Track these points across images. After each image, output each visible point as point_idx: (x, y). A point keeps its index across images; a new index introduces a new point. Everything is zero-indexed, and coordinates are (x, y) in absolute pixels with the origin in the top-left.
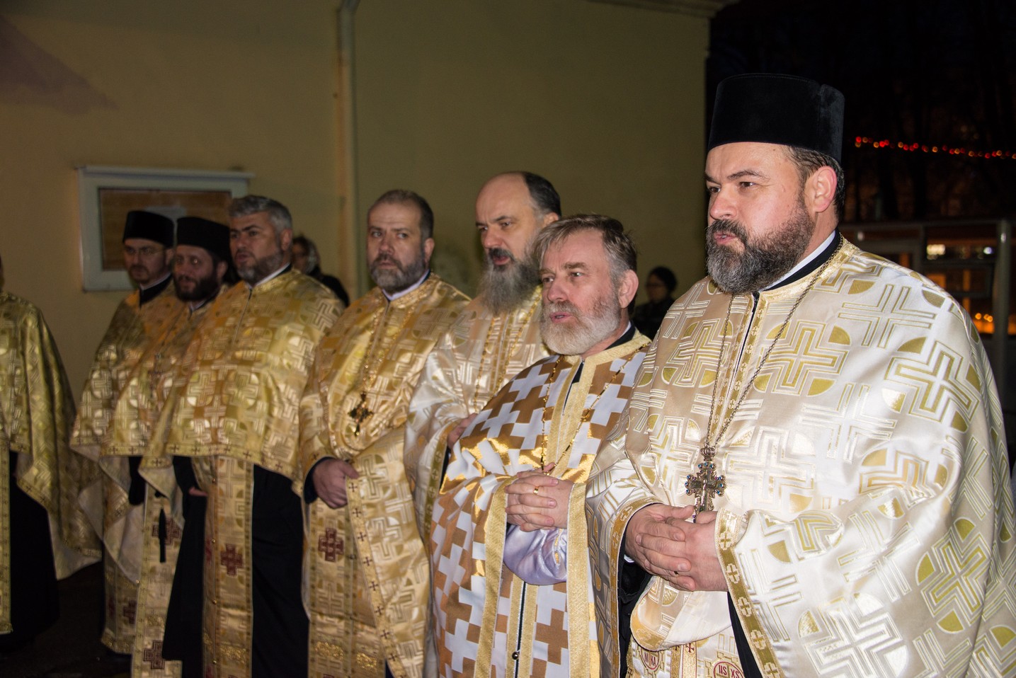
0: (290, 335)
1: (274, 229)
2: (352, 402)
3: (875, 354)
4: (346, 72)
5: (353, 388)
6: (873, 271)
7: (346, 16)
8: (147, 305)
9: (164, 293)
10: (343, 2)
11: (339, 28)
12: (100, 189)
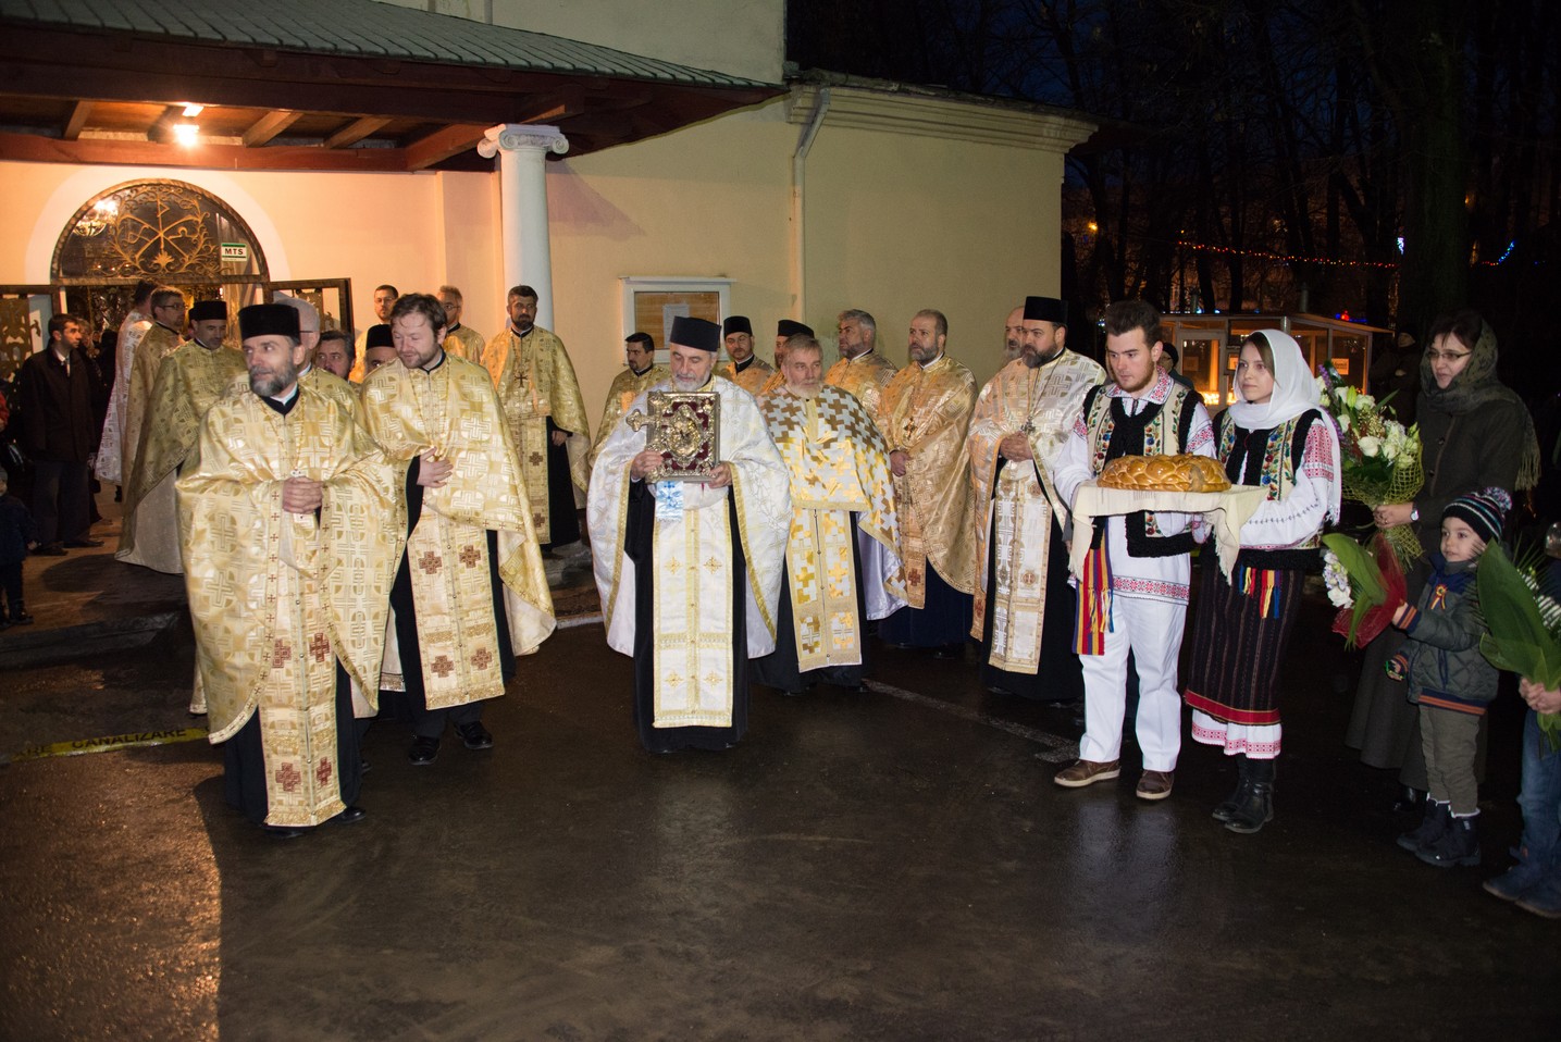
0: (867, 388)
1: (861, 329)
2: (905, 422)
3: (1080, 384)
4: (799, 201)
5: (906, 414)
6: (1076, 358)
7: (799, 161)
8: (742, 373)
9: (751, 365)
10: (797, 150)
11: (794, 170)
12: (636, 293)
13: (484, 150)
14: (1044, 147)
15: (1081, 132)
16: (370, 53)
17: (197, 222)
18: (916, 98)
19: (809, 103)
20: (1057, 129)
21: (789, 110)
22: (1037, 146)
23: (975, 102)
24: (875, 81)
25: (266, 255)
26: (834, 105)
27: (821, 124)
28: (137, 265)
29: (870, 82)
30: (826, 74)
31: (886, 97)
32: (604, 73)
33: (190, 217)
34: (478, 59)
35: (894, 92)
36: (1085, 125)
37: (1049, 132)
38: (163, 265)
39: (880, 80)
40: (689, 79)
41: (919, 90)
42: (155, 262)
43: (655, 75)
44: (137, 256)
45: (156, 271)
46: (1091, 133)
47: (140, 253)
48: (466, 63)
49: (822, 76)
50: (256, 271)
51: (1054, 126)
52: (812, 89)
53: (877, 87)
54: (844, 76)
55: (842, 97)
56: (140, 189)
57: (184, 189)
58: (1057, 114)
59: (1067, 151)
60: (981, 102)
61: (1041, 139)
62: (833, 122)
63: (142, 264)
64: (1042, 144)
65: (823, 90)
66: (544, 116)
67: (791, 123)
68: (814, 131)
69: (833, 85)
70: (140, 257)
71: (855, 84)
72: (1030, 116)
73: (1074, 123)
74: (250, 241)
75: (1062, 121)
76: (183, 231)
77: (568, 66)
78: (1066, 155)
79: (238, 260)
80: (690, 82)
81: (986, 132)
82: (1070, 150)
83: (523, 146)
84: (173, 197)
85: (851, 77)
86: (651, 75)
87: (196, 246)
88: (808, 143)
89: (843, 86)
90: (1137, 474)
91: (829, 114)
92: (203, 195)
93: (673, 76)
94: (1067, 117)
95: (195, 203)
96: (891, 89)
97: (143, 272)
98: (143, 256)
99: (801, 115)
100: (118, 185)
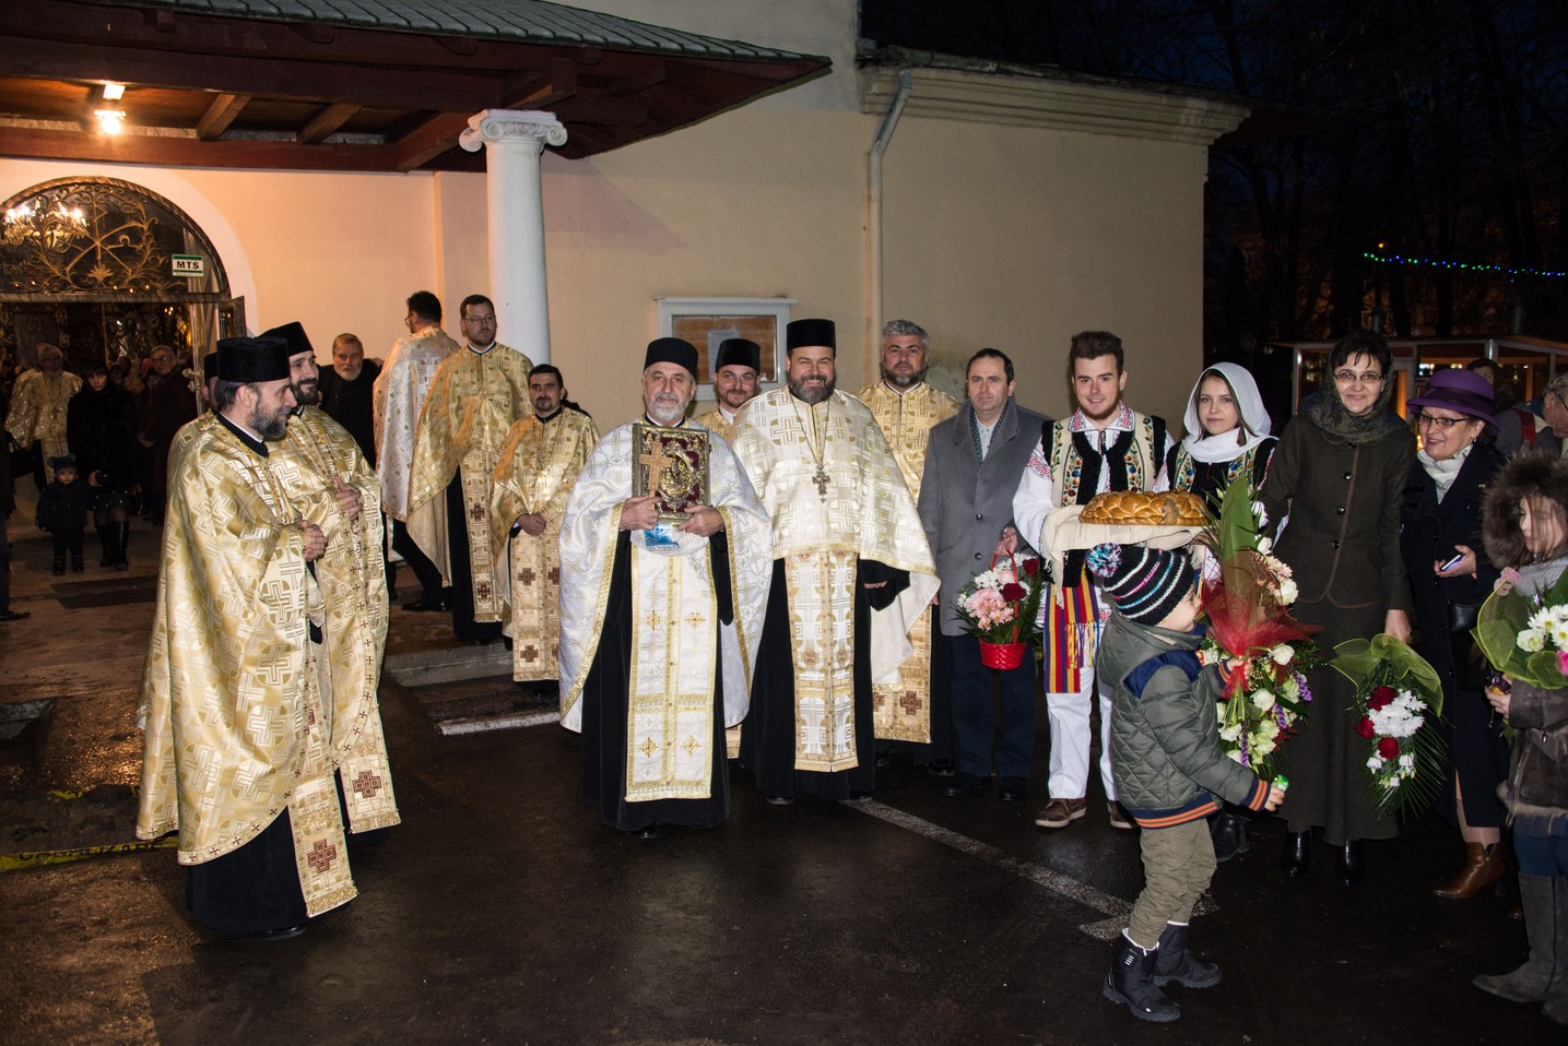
4: (875, 207)
7: (875, 159)
10: (873, 146)
11: (869, 169)
12: (674, 316)
13: (468, 142)
14: (1182, 138)
15: (1228, 119)
16: (295, 16)
17: (142, 229)
18: (1020, 80)
19: (887, 88)
20: (1198, 116)
21: (864, 97)
22: (1174, 137)
23: (1094, 84)
24: (967, 60)
25: (227, 271)
26: (918, 90)
27: (901, 114)
28: (68, 279)
29: (960, 61)
30: (907, 52)
31: (983, 79)
32: (594, 43)
33: (134, 224)
34: (433, 25)
35: (990, 73)
36: (1234, 109)
37: (1187, 119)
38: (100, 279)
39: (974, 60)
40: (701, 49)
41: (1023, 71)
42: (90, 275)
43: (658, 44)
44: (68, 269)
45: (92, 286)
46: (1241, 120)
47: (71, 265)
48: (416, 29)
49: (902, 55)
50: (216, 289)
51: (1195, 112)
52: (890, 72)
53: (970, 68)
54: (928, 55)
55: (929, 79)
56: (71, 189)
57: (127, 189)
58: (1198, 96)
59: (1212, 142)
60: (1101, 83)
61: (1177, 128)
62: (914, 111)
63: (73, 277)
64: (1180, 134)
65: (902, 73)
66: (531, 98)
67: (866, 113)
68: (892, 122)
69: (915, 66)
70: (71, 270)
71: (944, 64)
72: (1164, 100)
73: (1219, 107)
74: (207, 252)
75: (1203, 105)
76: (125, 240)
77: (547, 34)
78: (1210, 147)
79: (192, 274)
80: (703, 53)
81: (1108, 121)
82: (1216, 141)
83: (512, 137)
84: (112, 199)
85: (938, 56)
86: (653, 45)
87: (141, 257)
88: (885, 138)
89: (928, 66)
90: (1112, 508)
91: (911, 101)
92: (150, 198)
93: (681, 45)
94: (1210, 100)
95: (140, 206)
96: (987, 69)
97: (75, 287)
98: (75, 267)
99: (878, 103)
100: (43, 184)
